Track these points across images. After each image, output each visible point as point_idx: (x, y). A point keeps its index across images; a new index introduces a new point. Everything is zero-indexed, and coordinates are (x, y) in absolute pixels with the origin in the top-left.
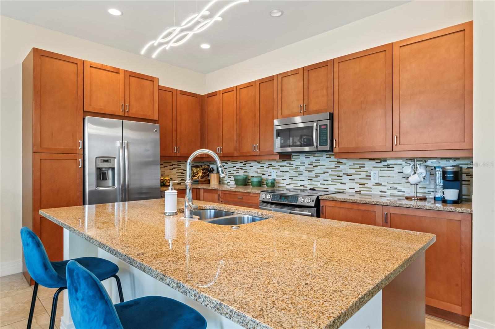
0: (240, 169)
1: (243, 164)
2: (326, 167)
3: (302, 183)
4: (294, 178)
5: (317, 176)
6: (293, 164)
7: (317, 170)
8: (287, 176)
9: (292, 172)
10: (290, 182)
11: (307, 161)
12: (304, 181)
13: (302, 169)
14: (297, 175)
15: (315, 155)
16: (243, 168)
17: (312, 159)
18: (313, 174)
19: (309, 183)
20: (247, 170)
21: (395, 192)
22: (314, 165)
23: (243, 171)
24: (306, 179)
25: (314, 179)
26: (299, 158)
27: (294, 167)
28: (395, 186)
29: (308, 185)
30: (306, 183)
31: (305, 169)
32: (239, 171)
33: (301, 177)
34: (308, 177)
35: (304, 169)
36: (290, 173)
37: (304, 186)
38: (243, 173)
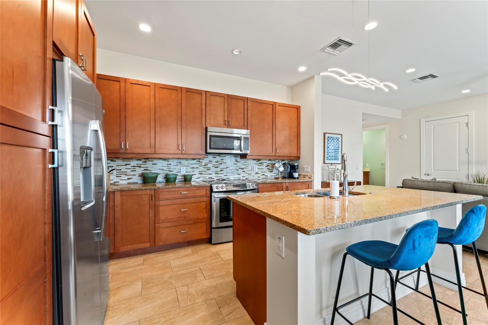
0: (137, 166)
1: (143, 162)
3: (210, 176)
4: (203, 173)
5: (221, 171)
6: (202, 162)
7: (221, 166)
8: (196, 172)
9: (201, 168)
10: (200, 176)
11: (214, 160)
12: (212, 174)
13: (210, 165)
14: (206, 170)
15: (220, 156)
16: (142, 166)
17: (218, 158)
18: (219, 169)
19: (216, 176)
20: (148, 167)
21: (264, 176)
22: (220, 162)
23: (143, 169)
24: (213, 173)
25: (219, 173)
26: (208, 157)
27: (203, 164)
28: (264, 173)
29: (215, 177)
30: (213, 176)
31: (213, 166)
32: (135, 169)
33: (209, 172)
34: (215, 171)
35: (211, 166)
36: (199, 169)
37: (211, 178)
38: (142, 171)
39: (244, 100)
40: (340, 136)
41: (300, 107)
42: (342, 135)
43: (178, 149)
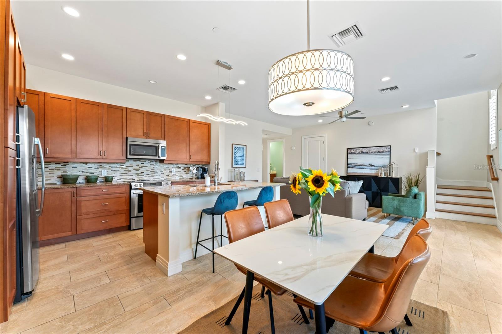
0: (55, 169)
1: (62, 165)
2: (147, 167)
3: (131, 177)
4: (124, 175)
5: (142, 173)
6: (123, 166)
7: (142, 169)
8: (118, 174)
9: (123, 171)
10: (121, 177)
11: (135, 164)
13: (130, 168)
14: (127, 172)
15: (141, 161)
16: (61, 169)
17: (139, 163)
18: (139, 172)
19: (136, 177)
20: (67, 170)
21: (181, 177)
22: (140, 166)
23: (62, 171)
24: (134, 175)
25: (139, 174)
26: (129, 162)
27: (124, 167)
28: (181, 175)
30: (134, 177)
31: (134, 169)
32: (54, 171)
33: (130, 174)
34: (136, 173)
35: (132, 169)
36: (120, 171)
37: (132, 179)
38: (61, 173)
39: (162, 117)
40: (245, 147)
41: (210, 124)
42: (246, 146)
43: (99, 154)
